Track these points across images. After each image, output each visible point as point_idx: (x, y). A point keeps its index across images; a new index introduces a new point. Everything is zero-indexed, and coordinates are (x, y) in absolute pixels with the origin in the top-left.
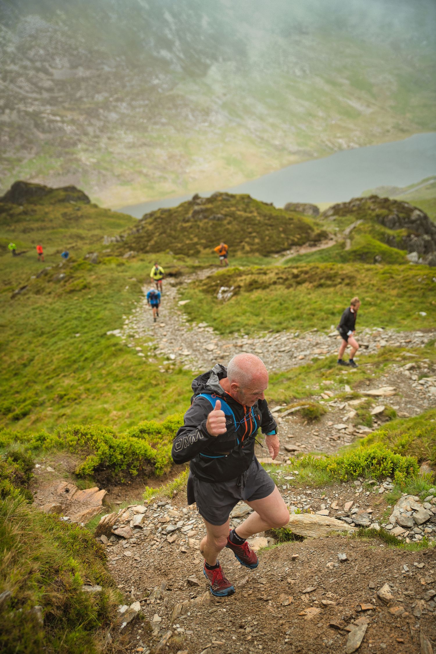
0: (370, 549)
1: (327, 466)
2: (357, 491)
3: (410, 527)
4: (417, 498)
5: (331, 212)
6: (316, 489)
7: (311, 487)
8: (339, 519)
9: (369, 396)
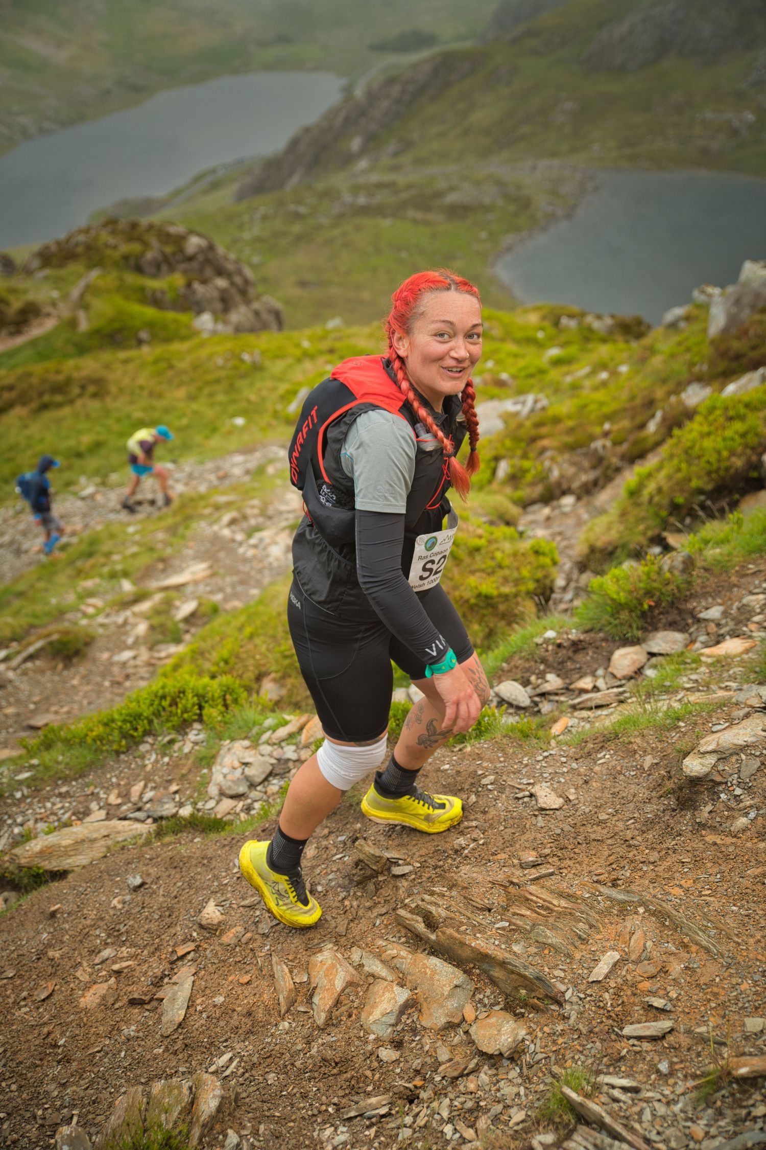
0: (179, 853)
1: (86, 735)
2: (147, 762)
3: (243, 795)
4: (246, 743)
5: (36, 263)
6: (76, 779)
7: (66, 780)
8: (125, 819)
9: (166, 589)
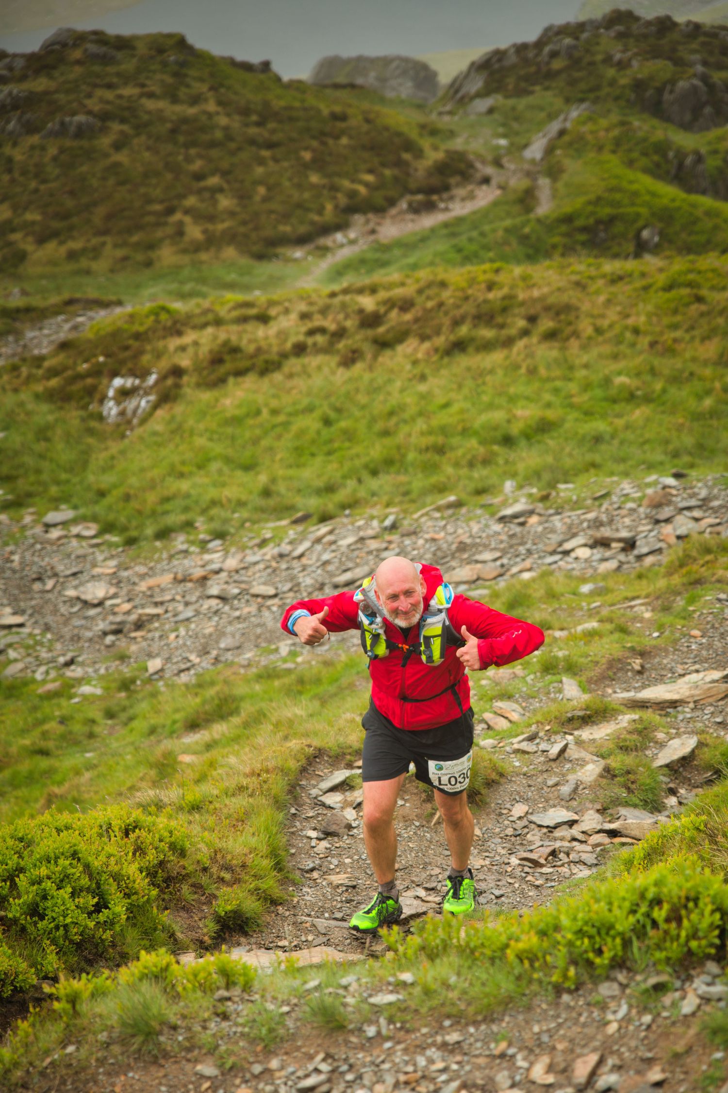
1: (507, 946)
2: (610, 1017)
5: (477, 84)
6: (476, 1023)
7: (459, 1020)
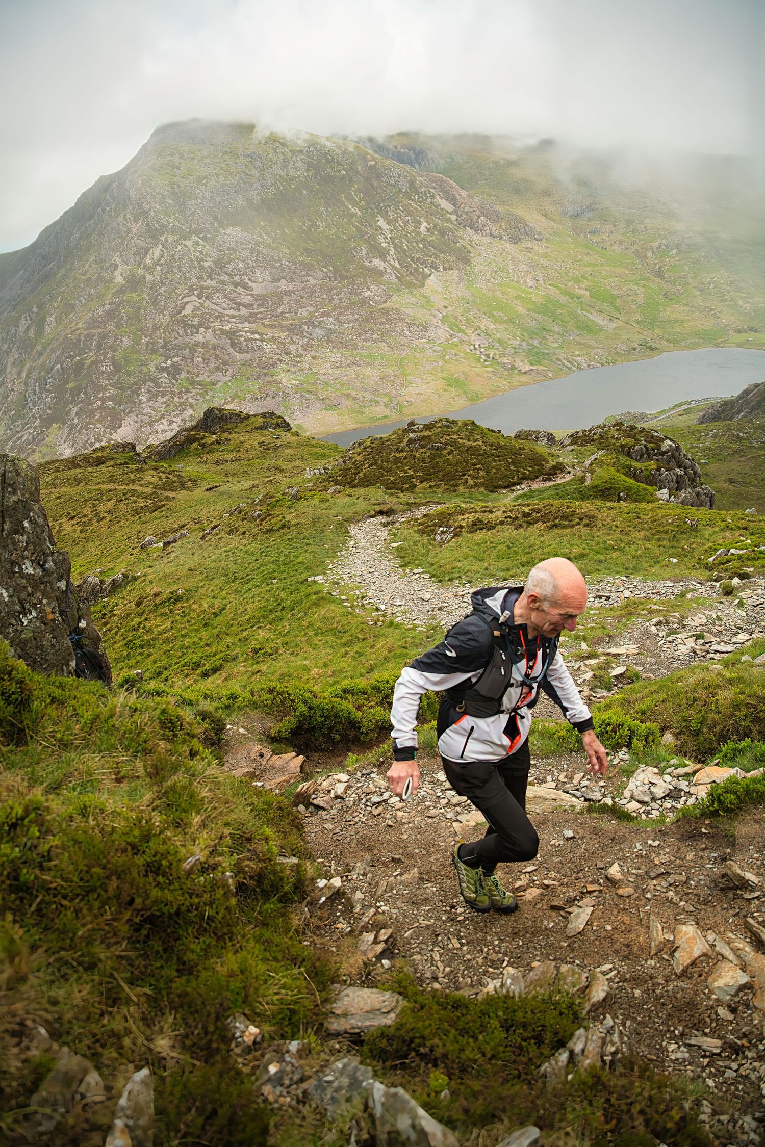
0: (600, 826)
1: (555, 734)
3: (647, 803)
4: (656, 770)
5: (569, 441)
6: (542, 759)
8: (567, 793)
9: (608, 654)
